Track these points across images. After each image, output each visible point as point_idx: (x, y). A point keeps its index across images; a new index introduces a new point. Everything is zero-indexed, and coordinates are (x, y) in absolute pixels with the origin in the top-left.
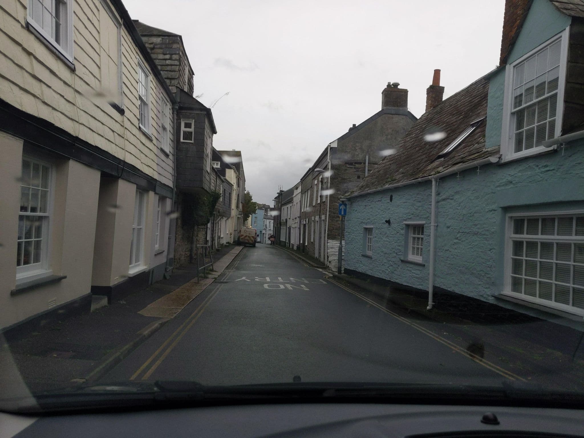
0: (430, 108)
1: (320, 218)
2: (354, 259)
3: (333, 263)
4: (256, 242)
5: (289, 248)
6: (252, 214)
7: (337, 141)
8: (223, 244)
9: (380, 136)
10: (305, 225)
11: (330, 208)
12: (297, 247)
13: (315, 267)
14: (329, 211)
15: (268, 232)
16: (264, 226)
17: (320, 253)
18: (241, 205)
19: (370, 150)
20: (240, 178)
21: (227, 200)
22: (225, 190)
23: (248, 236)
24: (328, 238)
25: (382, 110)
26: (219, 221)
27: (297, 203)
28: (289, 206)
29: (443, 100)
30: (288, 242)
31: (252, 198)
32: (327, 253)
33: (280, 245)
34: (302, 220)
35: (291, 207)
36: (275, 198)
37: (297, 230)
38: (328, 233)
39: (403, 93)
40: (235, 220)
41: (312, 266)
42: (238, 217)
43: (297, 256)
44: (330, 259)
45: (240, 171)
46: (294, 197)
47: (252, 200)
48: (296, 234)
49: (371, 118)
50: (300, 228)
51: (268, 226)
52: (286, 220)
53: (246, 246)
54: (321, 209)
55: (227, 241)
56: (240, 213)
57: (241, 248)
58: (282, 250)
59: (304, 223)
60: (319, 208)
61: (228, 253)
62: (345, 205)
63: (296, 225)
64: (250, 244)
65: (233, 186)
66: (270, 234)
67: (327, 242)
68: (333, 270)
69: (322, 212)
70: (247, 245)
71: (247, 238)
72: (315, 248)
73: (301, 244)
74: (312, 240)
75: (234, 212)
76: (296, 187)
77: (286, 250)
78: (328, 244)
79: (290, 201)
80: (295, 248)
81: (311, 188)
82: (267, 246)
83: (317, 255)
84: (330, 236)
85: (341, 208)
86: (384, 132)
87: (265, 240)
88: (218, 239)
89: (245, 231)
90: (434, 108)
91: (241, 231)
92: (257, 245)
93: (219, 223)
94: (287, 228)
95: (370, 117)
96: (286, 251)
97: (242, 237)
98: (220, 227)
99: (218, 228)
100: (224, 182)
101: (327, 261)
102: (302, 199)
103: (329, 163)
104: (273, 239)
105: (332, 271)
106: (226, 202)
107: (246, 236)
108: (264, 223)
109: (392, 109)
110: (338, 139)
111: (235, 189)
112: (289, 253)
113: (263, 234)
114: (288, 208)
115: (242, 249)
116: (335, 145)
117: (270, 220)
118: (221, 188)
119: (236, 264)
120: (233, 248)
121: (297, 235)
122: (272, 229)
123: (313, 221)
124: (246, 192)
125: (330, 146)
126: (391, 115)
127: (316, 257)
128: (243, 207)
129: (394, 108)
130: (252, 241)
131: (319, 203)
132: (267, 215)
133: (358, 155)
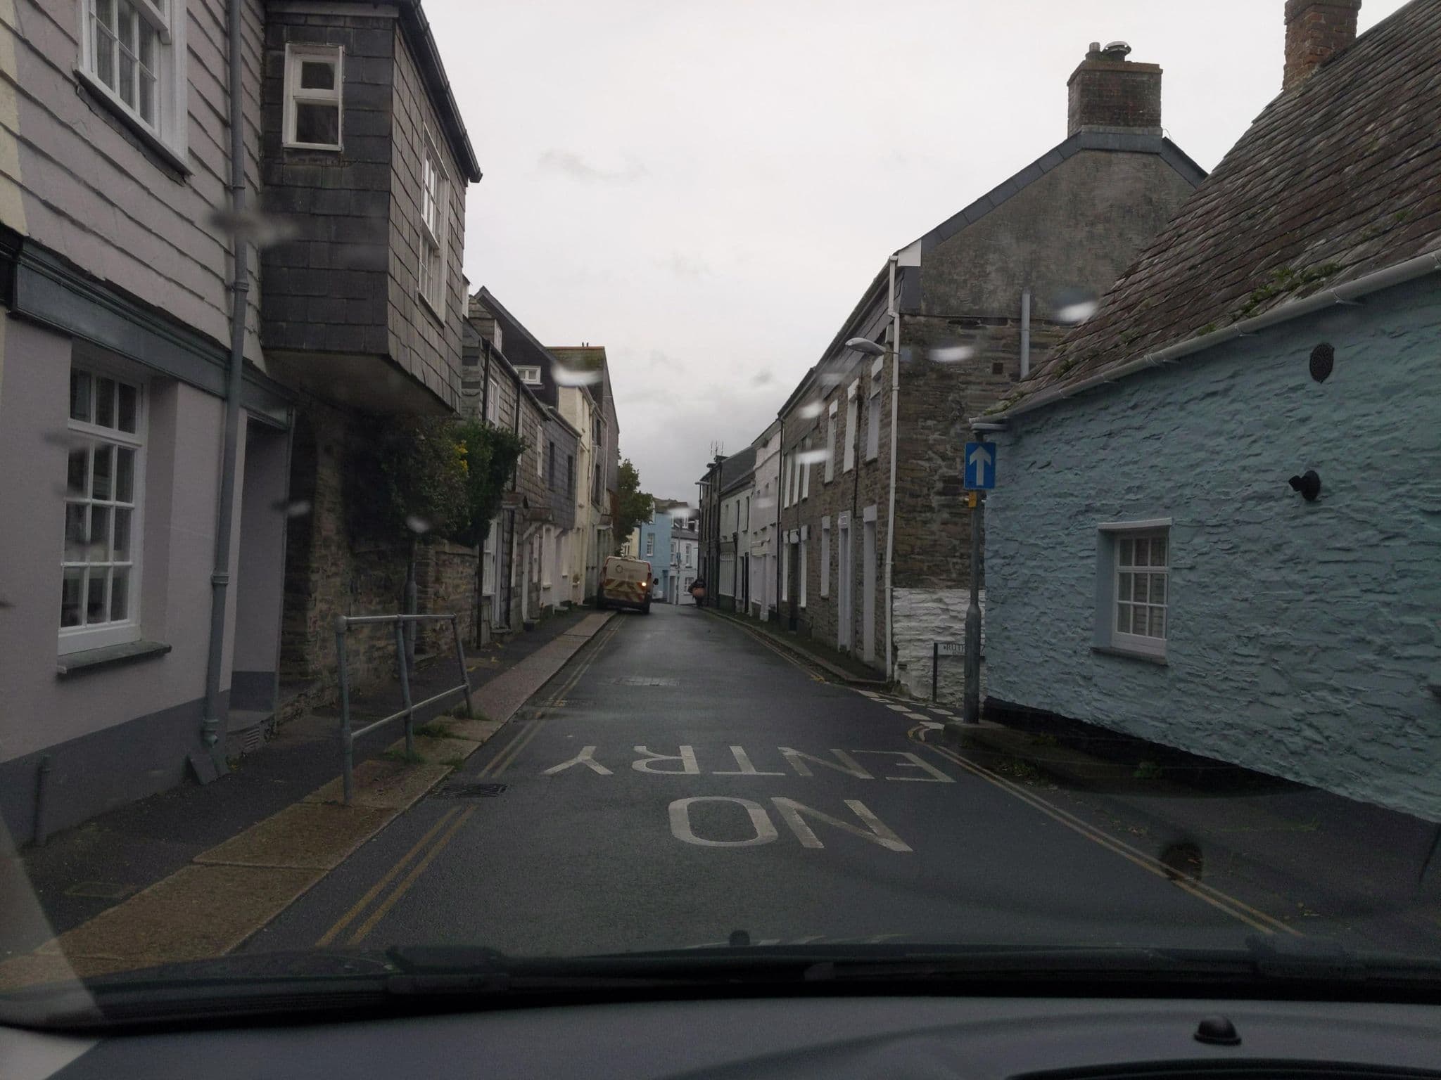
0: (1310, 68)
1: (857, 516)
2: (1041, 665)
3: (914, 672)
4: (648, 599)
5: (744, 615)
6: (639, 527)
7: (919, 245)
8: (549, 608)
9: (1069, 226)
10: (795, 548)
11: (898, 479)
12: (769, 611)
13: (851, 683)
14: (897, 489)
15: (684, 574)
16: (674, 557)
17: (857, 632)
18: (606, 499)
19: (1034, 274)
20: (602, 418)
21: (560, 476)
22: (552, 445)
23: (628, 583)
24: (894, 583)
25: (1073, 137)
26: (531, 535)
27: (767, 486)
28: (742, 496)
29: (1358, 35)
30: (740, 598)
31: (640, 479)
32: (893, 635)
33: (718, 607)
34: (785, 534)
35: (748, 498)
36: (702, 480)
37: (770, 567)
38: (893, 567)
39: (1145, 79)
40: (589, 537)
41: (842, 681)
42: (599, 531)
43: (774, 642)
44: (903, 655)
45: (604, 403)
46: (756, 469)
47: (638, 484)
48: (765, 577)
49: (1037, 162)
50: (778, 558)
51: (683, 558)
52: (735, 536)
53: (620, 613)
54: (861, 487)
55: (564, 600)
56: (606, 519)
57: (604, 617)
58: (723, 620)
59: (794, 539)
60: (851, 485)
61: (561, 634)
62: (991, 448)
63: (766, 549)
64: (633, 605)
65: (580, 436)
66: (690, 579)
67: (892, 597)
68: (916, 694)
69: (862, 498)
70: (625, 609)
71: (625, 588)
72: (836, 616)
73: (784, 602)
74: (825, 592)
75: (584, 515)
76: (763, 441)
77: (738, 623)
78: (896, 604)
79: (747, 481)
80: (764, 615)
81: (817, 431)
82: (683, 610)
83: (844, 638)
84: (901, 576)
85: (971, 461)
86: (1081, 214)
87: (677, 595)
88: (530, 592)
89: (619, 569)
90: (1324, 65)
91: (605, 569)
92: (654, 607)
93: (532, 544)
94: (739, 560)
95: (1032, 162)
96: (738, 627)
97: (609, 587)
98: (536, 556)
99: (531, 558)
100: (550, 420)
101: (893, 664)
102: (785, 470)
103: (892, 323)
104: (699, 591)
105: (911, 697)
106: (558, 482)
107: (621, 584)
108: (672, 551)
109: (1110, 134)
110: (923, 238)
111: (588, 448)
112: (749, 632)
113: (672, 578)
114: (738, 502)
115: (608, 621)
116: (913, 260)
117: (689, 542)
118: (540, 437)
119: (575, 677)
120: (581, 619)
121: (768, 579)
122: (695, 565)
123: (827, 530)
124: (620, 463)
125: (896, 262)
126: (1103, 155)
127: (843, 647)
128: (614, 502)
129: (1113, 129)
130: (639, 596)
131: (850, 472)
132: (681, 529)
133: (993, 292)
